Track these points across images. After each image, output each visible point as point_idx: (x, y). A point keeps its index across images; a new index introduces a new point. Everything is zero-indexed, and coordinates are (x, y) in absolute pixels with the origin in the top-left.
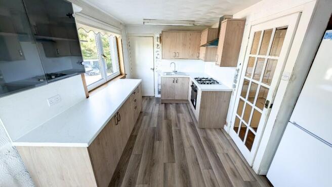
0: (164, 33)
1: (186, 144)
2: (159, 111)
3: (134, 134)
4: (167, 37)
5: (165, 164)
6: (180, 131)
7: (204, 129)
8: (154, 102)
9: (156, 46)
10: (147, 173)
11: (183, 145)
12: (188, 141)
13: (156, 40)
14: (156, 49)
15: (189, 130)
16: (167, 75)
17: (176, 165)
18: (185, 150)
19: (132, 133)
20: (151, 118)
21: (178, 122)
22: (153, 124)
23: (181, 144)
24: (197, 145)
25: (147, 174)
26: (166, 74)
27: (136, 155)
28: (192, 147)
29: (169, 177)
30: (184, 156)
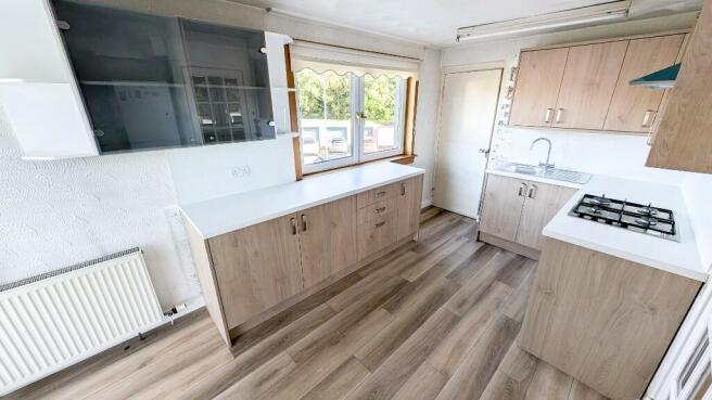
0: (527, 56)
1: (439, 358)
2: (454, 253)
3: (361, 274)
4: (534, 66)
5: (353, 357)
6: (455, 321)
7: (538, 360)
8: (463, 230)
9: (504, 92)
10: (315, 347)
11: (428, 355)
12: (451, 355)
13: (507, 75)
14: (504, 101)
15: (485, 333)
16: (517, 171)
17: (368, 378)
18: (420, 368)
19: (360, 270)
20: (420, 260)
21: (471, 300)
22: (411, 275)
23: (427, 351)
24: (465, 382)
25: (311, 349)
26: (514, 168)
27: (330, 308)
28: (446, 376)
29: (334, 385)
30: (405, 377)
